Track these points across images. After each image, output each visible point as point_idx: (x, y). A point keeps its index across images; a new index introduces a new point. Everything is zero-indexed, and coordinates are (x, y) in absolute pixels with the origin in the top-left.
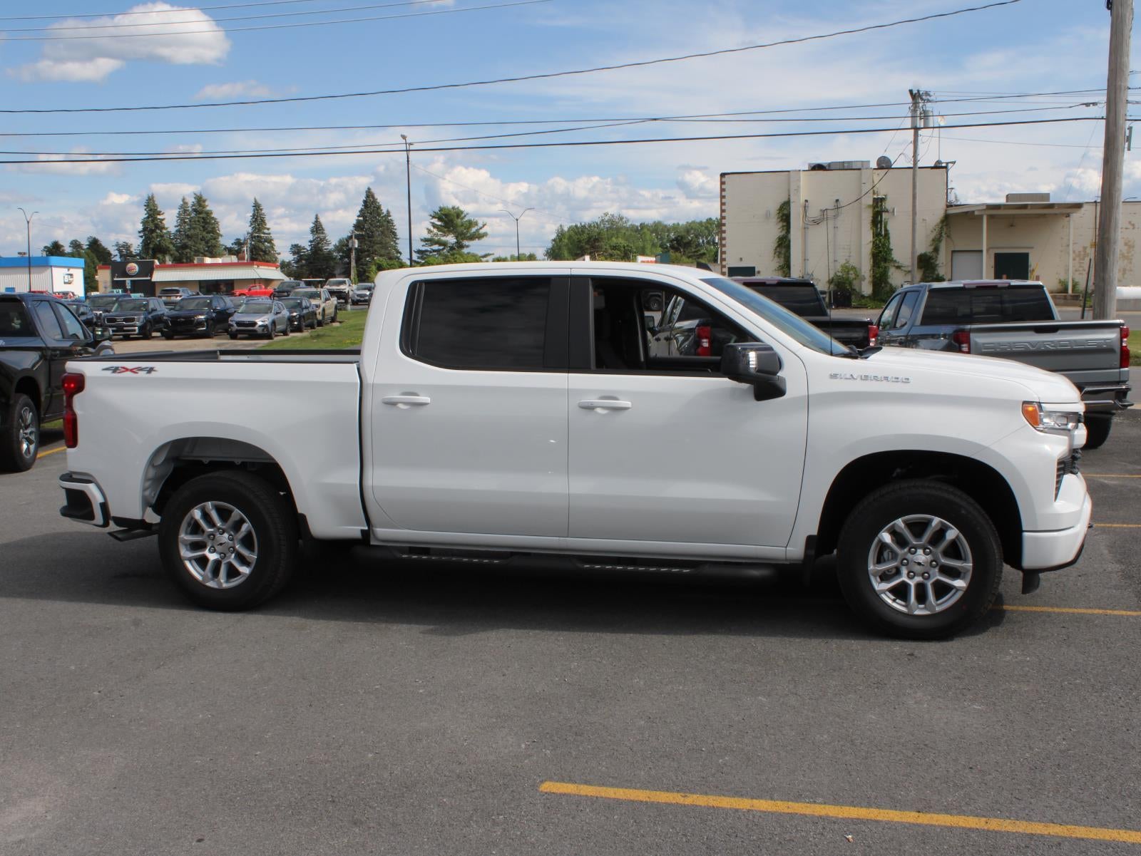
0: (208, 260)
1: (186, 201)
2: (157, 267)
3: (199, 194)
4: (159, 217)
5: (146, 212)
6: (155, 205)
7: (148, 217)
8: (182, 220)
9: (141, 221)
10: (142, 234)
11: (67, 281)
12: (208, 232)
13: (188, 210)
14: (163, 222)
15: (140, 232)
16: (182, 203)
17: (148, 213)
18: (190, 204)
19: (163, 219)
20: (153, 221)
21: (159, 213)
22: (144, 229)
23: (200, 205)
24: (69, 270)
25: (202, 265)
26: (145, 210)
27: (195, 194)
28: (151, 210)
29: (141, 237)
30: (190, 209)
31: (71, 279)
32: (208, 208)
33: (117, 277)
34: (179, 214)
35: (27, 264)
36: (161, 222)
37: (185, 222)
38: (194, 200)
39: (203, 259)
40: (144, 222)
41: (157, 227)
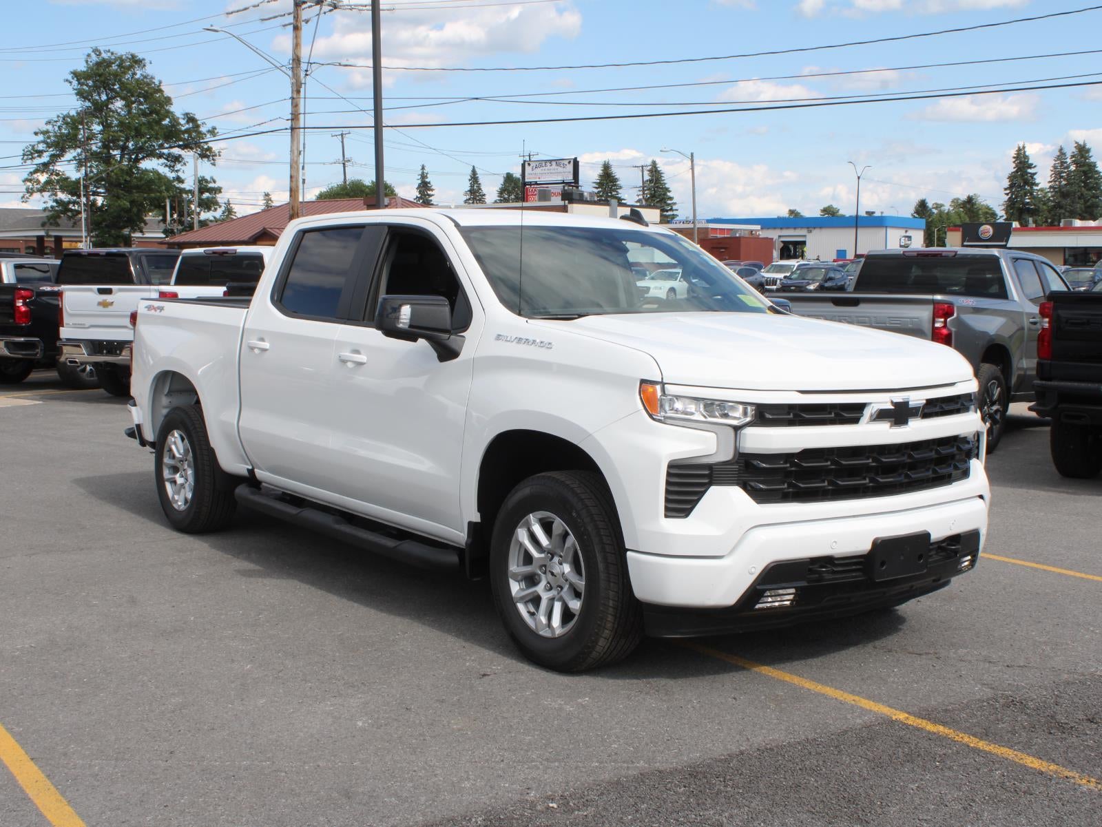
0: (1078, 223)
1: (1065, 151)
2: (1016, 229)
3: (1082, 143)
4: (1029, 171)
5: (1014, 165)
6: (1026, 157)
7: (1017, 172)
8: (1057, 174)
9: (1007, 175)
10: (1008, 191)
11: (903, 244)
12: (1090, 189)
13: (1066, 162)
14: (1035, 177)
15: (1006, 189)
16: (1058, 154)
17: (1017, 166)
18: (1069, 155)
19: (1035, 174)
20: (1022, 175)
21: (1030, 166)
22: (1011, 187)
23: (1082, 156)
24: (906, 231)
25: (1069, 228)
26: (1014, 162)
27: (1076, 143)
28: (1020, 163)
29: (1007, 194)
30: (1069, 161)
31: (909, 242)
32: (1092, 160)
33: (968, 241)
34: (1055, 167)
35: (855, 224)
36: (1032, 178)
37: (1061, 177)
38: (1074, 150)
39: (1071, 222)
40: (1012, 177)
41: (1026, 182)
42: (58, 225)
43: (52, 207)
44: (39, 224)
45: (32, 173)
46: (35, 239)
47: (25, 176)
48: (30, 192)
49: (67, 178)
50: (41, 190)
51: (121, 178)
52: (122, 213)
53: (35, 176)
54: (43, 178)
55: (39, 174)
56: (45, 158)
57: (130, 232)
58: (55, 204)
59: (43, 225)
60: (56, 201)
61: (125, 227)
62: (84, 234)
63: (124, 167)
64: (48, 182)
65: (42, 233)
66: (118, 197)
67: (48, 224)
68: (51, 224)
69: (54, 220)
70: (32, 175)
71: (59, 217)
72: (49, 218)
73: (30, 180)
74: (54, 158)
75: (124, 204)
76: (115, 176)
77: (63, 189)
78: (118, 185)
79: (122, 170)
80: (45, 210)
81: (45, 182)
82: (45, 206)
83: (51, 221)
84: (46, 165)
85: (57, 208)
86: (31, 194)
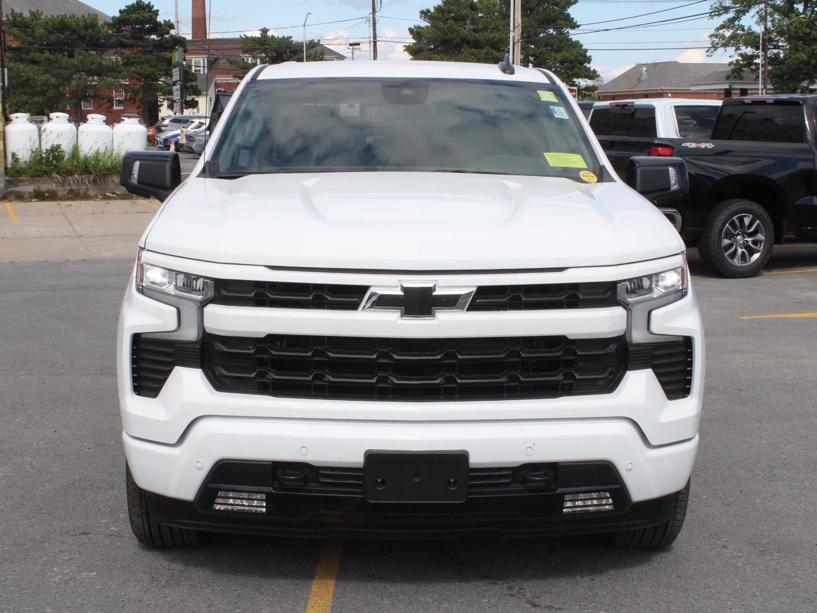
42: (742, 78)
43: (737, 61)
44: (725, 79)
45: (718, 29)
46: (723, 92)
47: (712, 32)
48: (715, 47)
49: (753, 33)
50: (725, 45)
51: (800, 31)
52: (802, 66)
53: (721, 31)
54: (728, 33)
55: (724, 30)
56: (731, 15)
57: (808, 84)
58: (740, 58)
59: (728, 78)
60: (741, 55)
61: (803, 80)
62: (760, 86)
63: (803, 20)
64: (733, 37)
65: (727, 86)
66: (797, 50)
67: (732, 77)
68: (735, 77)
69: (738, 73)
70: (718, 31)
71: (742, 71)
72: (733, 71)
73: (716, 36)
74: (741, 13)
75: (802, 57)
76: (793, 29)
77: (746, 45)
78: (799, 38)
79: (801, 23)
80: (730, 64)
81: (729, 37)
82: (730, 60)
83: (735, 74)
84: (732, 21)
85: (741, 62)
86: (716, 48)
